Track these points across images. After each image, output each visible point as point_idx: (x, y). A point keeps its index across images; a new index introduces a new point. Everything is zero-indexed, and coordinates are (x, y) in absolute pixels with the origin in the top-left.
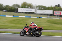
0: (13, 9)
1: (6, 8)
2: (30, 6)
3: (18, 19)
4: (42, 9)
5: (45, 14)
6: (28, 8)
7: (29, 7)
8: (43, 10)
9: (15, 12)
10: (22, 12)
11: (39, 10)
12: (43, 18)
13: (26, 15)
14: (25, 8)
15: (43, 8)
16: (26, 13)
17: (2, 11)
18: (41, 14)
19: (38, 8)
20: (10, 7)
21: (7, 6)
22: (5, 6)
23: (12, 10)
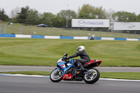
0: (60, 20)
1: (44, 19)
2: (99, 14)
3: (71, 44)
4: (125, 21)
5: (132, 32)
6: (94, 18)
7: (97, 17)
8: (128, 21)
9: (65, 27)
10: (81, 28)
11: (120, 23)
12: (128, 39)
13: (89, 33)
14: (87, 17)
15: (128, 19)
16: (89, 29)
17: (36, 26)
18: (125, 32)
19: (117, 18)
20: (54, 16)
21: (46, 15)
22: (41, 15)
23: (58, 23)
